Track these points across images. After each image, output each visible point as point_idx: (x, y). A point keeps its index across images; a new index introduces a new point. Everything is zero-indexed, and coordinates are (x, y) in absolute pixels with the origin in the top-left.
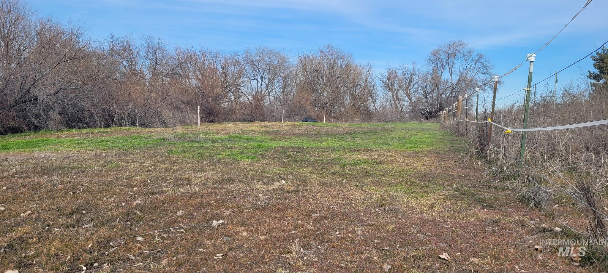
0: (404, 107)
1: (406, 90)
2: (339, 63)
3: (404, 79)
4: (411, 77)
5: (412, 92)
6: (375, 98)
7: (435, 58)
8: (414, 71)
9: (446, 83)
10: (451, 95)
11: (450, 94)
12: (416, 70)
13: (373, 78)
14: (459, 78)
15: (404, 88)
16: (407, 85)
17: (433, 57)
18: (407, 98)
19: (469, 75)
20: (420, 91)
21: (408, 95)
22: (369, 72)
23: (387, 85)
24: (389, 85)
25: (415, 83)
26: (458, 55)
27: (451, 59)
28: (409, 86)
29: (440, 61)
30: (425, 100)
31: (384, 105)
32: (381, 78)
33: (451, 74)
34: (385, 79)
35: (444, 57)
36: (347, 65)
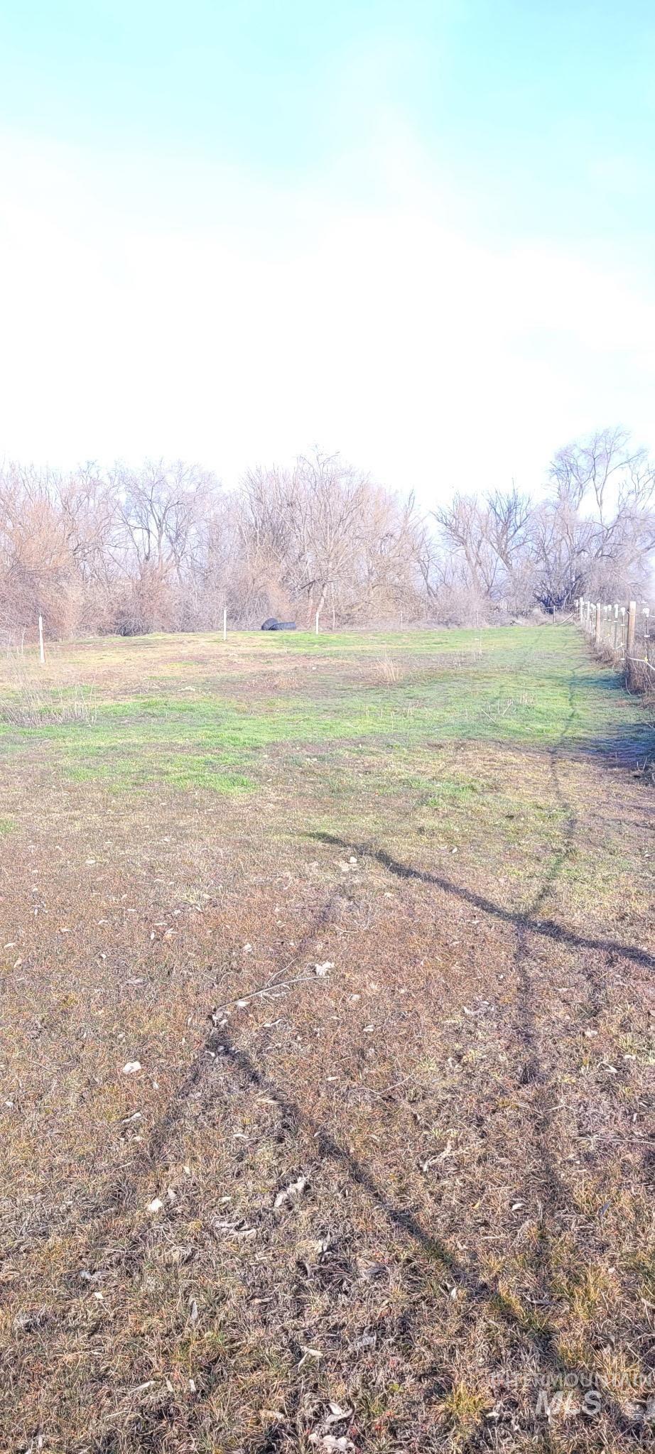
0: (494, 583)
1: (499, 540)
2: (343, 482)
3: (492, 515)
4: (510, 511)
5: (511, 545)
6: (426, 563)
7: (565, 467)
8: (516, 497)
9: (589, 523)
10: (600, 553)
11: (599, 551)
12: (520, 496)
13: (422, 516)
14: (618, 512)
15: (493, 538)
16: (500, 531)
17: (559, 464)
18: (501, 562)
19: (640, 507)
20: (530, 544)
21: (504, 555)
22: (412, 501)
23: (454, 531)
24: (457, 531)
25: (518, 524)
26: (616, 459)
27: (600, 469)
28: (504, 532)
29: (575, 472)
30: (541, 565)
31: (449, 580)
32: (440, 515)
33: (600, 504)
34: (448, 517)
35: (583, 462)
36: (363, 488)
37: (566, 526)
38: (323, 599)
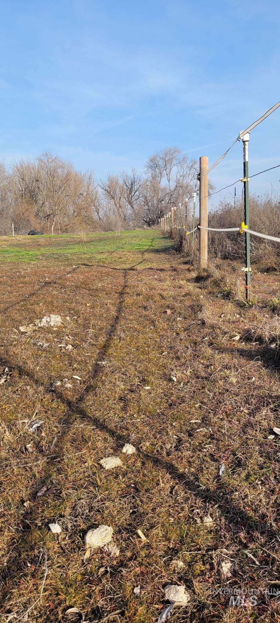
0: (127, 215)
1: (128, 197)
2: (60, 171)
3: (125, 186)
4: (132, 184)
5: (133, 199)
6: (98, 207)
7: (154, 165)
8: (134, 178)
9: (164, 189)
10: (170, 201)
11: (169, 201)
12: (136, 177)
13: (95, 186)
14: (176, 184)
15: (126, 196)
16: (128, 193)
17: (151, 164)
18: (129, 206)
19: (185, 182)
20: (141, 198)
21: (130, 203)
22: (90, 180)
23: (109, 193)
24: (110, 193)
25: (136, 190)
26: (174, 162)
27: (168, 166)
28: (130, 193)
29: (158, 168)
30: (146, 207)
31: (108, 213)
32: (103, 186)
33: (169, 181)
34: (106, 187)
35: (161, 163)
36: (68, 174)
37: (155, 190)
38: (54, 223)
